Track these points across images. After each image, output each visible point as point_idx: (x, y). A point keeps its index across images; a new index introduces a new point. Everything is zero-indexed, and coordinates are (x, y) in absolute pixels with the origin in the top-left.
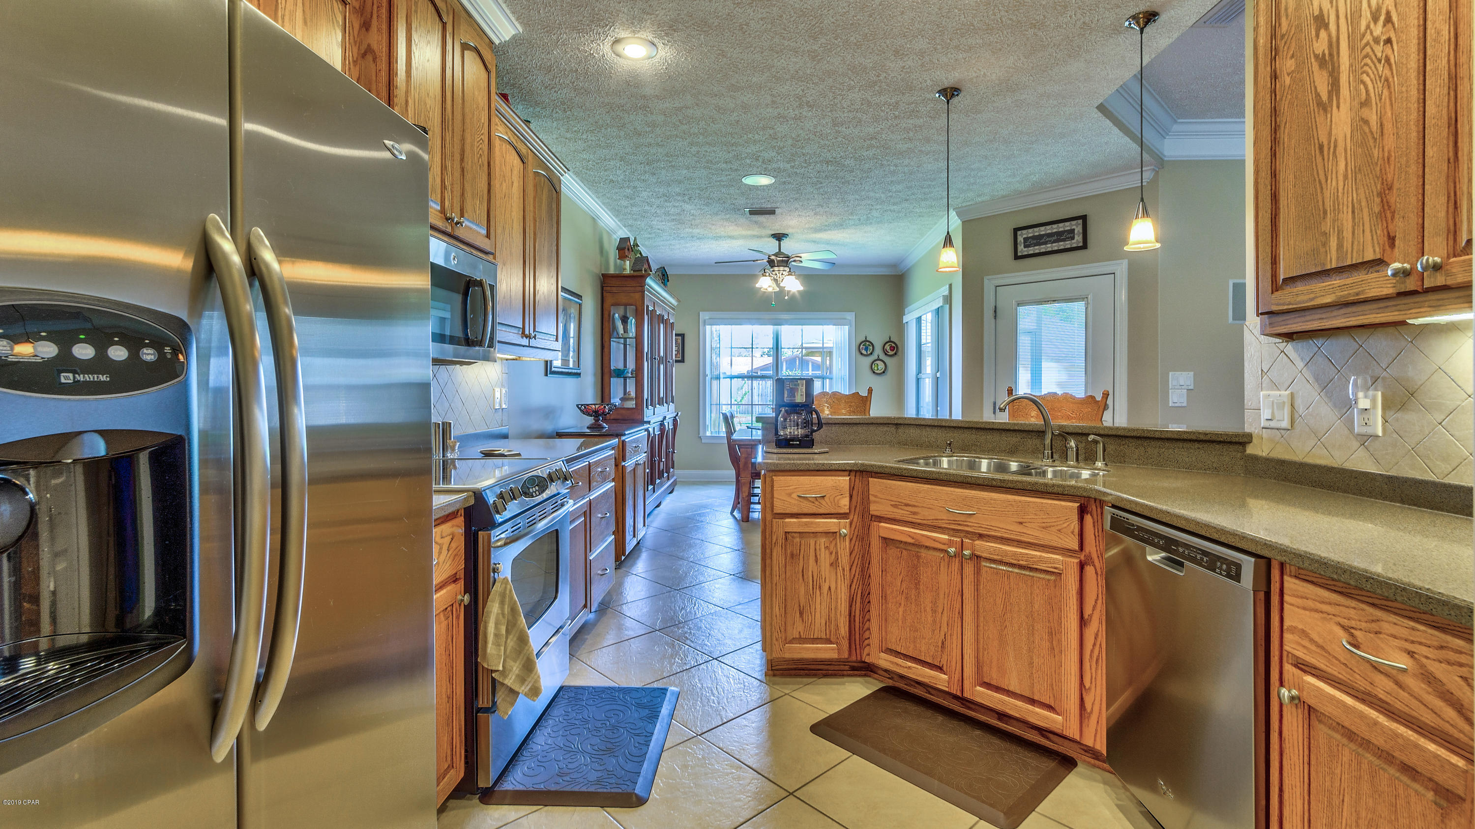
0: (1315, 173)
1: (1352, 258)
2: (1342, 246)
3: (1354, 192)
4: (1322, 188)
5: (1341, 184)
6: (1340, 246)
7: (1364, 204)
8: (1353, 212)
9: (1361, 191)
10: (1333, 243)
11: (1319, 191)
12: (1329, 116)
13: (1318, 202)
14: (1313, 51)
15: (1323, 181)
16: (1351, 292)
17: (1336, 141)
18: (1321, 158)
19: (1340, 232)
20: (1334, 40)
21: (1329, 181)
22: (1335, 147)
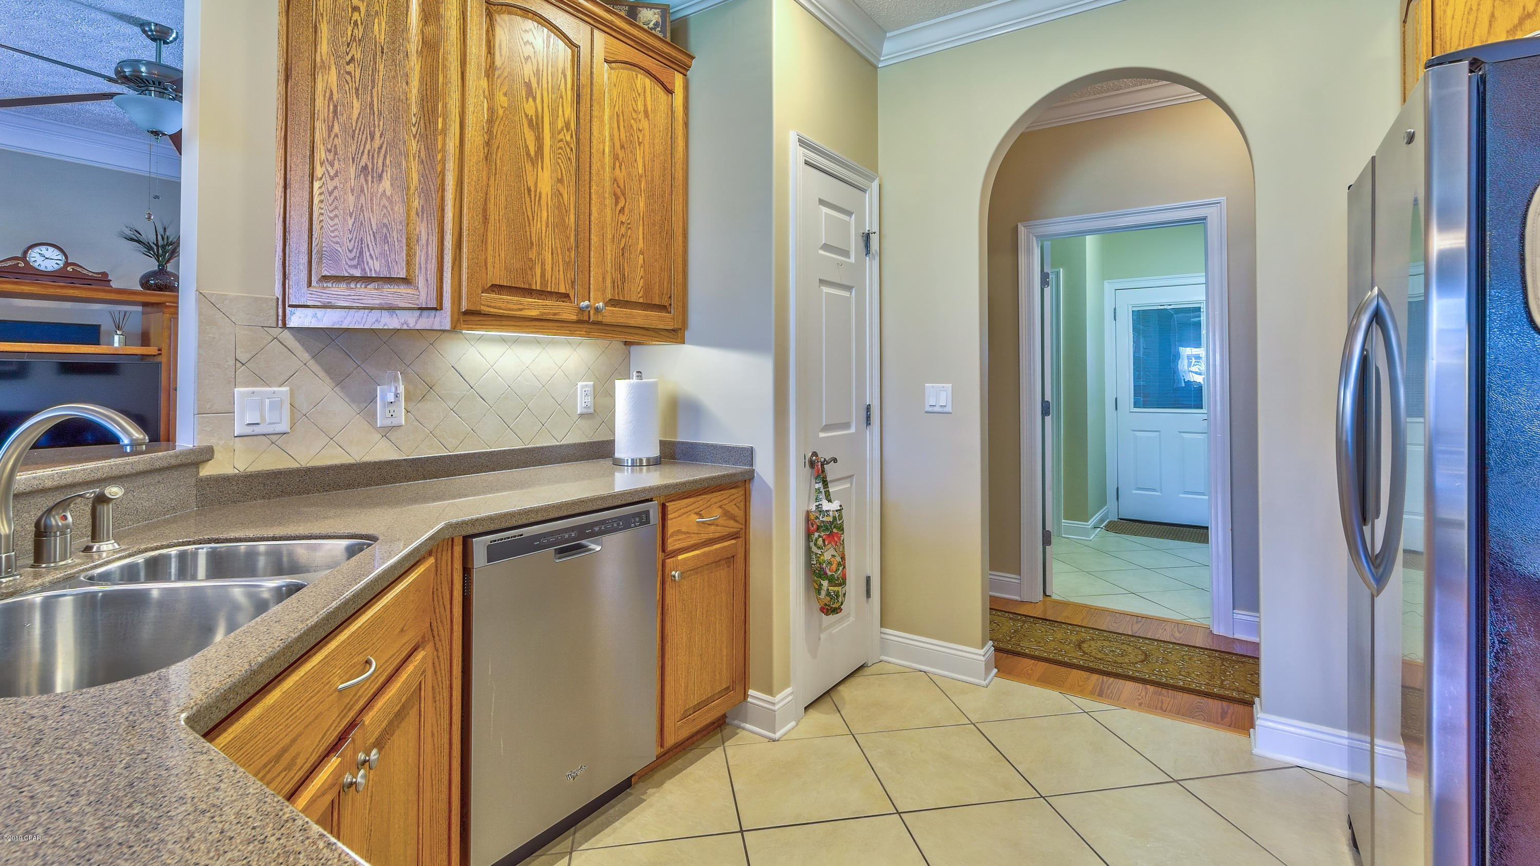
0: (524, 207)
1: (551, 287)
2: (545, 275)
3: (553, 239)
4: (530, 224)
5: (544, 228)
6: (543, 275)
7: (559, 251)
8: (552, 253)
9: (557, 241)
10: (538, 271)
11: (527, 224)
12: (535, 170)
13: (526, 232)
14: (524, 111)
15: (531, 218)
16: (551, 311)
17: (540, 193)
18: (529, 199)
19: (543, 264)
20: (540, 115)
21: (535, 221)
22: (540, 198)
